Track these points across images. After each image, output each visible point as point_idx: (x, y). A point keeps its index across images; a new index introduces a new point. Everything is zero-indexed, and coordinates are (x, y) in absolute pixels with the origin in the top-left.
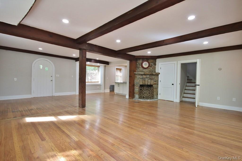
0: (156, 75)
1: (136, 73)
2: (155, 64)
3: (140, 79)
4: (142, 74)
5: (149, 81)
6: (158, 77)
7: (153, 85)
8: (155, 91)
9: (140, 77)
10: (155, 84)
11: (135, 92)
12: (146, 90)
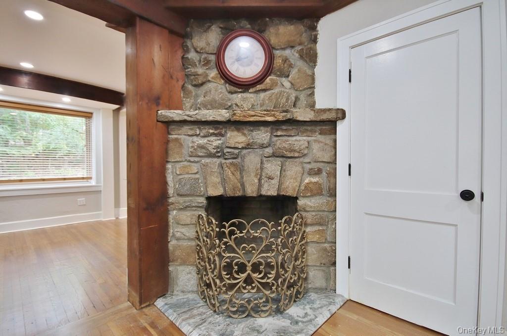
0: (318, 128)
1: (175, 114)
2: (311, 57)
3: (208, 160)
4: (219, 119)
5: (273, 167)
6: (331, 143)
7: (296, 198)
8: (316, 238)
9: (203, 141)
10: (315, 191)
11: (176, 247)
12: (238, 241)
